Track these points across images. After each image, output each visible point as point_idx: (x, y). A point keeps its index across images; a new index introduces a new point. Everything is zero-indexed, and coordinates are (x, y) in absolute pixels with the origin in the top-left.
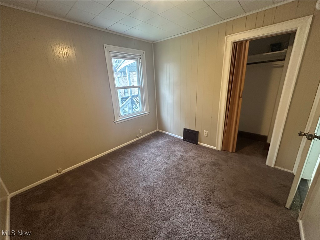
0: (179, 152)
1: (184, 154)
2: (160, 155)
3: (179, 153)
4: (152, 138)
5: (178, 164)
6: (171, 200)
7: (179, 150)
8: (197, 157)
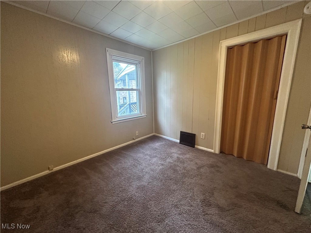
0: (176, 154)
1: (181, 156)
2: (156, 156)
3: (176, 156)
4: (148, 141)
5: (175, 165)
6: (167, 201)
7: (176, 153)
8: (194, 159)
